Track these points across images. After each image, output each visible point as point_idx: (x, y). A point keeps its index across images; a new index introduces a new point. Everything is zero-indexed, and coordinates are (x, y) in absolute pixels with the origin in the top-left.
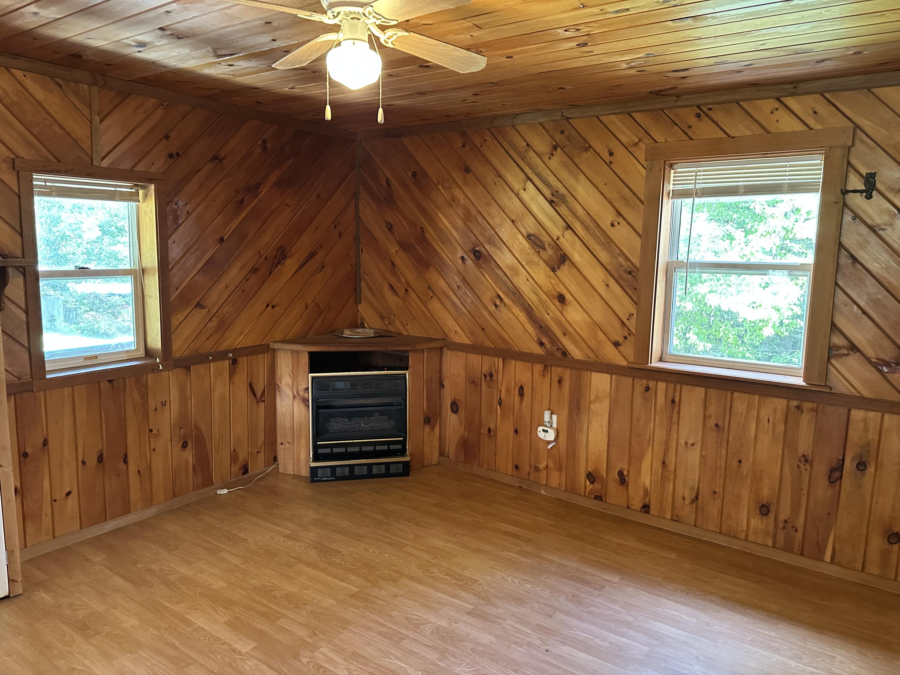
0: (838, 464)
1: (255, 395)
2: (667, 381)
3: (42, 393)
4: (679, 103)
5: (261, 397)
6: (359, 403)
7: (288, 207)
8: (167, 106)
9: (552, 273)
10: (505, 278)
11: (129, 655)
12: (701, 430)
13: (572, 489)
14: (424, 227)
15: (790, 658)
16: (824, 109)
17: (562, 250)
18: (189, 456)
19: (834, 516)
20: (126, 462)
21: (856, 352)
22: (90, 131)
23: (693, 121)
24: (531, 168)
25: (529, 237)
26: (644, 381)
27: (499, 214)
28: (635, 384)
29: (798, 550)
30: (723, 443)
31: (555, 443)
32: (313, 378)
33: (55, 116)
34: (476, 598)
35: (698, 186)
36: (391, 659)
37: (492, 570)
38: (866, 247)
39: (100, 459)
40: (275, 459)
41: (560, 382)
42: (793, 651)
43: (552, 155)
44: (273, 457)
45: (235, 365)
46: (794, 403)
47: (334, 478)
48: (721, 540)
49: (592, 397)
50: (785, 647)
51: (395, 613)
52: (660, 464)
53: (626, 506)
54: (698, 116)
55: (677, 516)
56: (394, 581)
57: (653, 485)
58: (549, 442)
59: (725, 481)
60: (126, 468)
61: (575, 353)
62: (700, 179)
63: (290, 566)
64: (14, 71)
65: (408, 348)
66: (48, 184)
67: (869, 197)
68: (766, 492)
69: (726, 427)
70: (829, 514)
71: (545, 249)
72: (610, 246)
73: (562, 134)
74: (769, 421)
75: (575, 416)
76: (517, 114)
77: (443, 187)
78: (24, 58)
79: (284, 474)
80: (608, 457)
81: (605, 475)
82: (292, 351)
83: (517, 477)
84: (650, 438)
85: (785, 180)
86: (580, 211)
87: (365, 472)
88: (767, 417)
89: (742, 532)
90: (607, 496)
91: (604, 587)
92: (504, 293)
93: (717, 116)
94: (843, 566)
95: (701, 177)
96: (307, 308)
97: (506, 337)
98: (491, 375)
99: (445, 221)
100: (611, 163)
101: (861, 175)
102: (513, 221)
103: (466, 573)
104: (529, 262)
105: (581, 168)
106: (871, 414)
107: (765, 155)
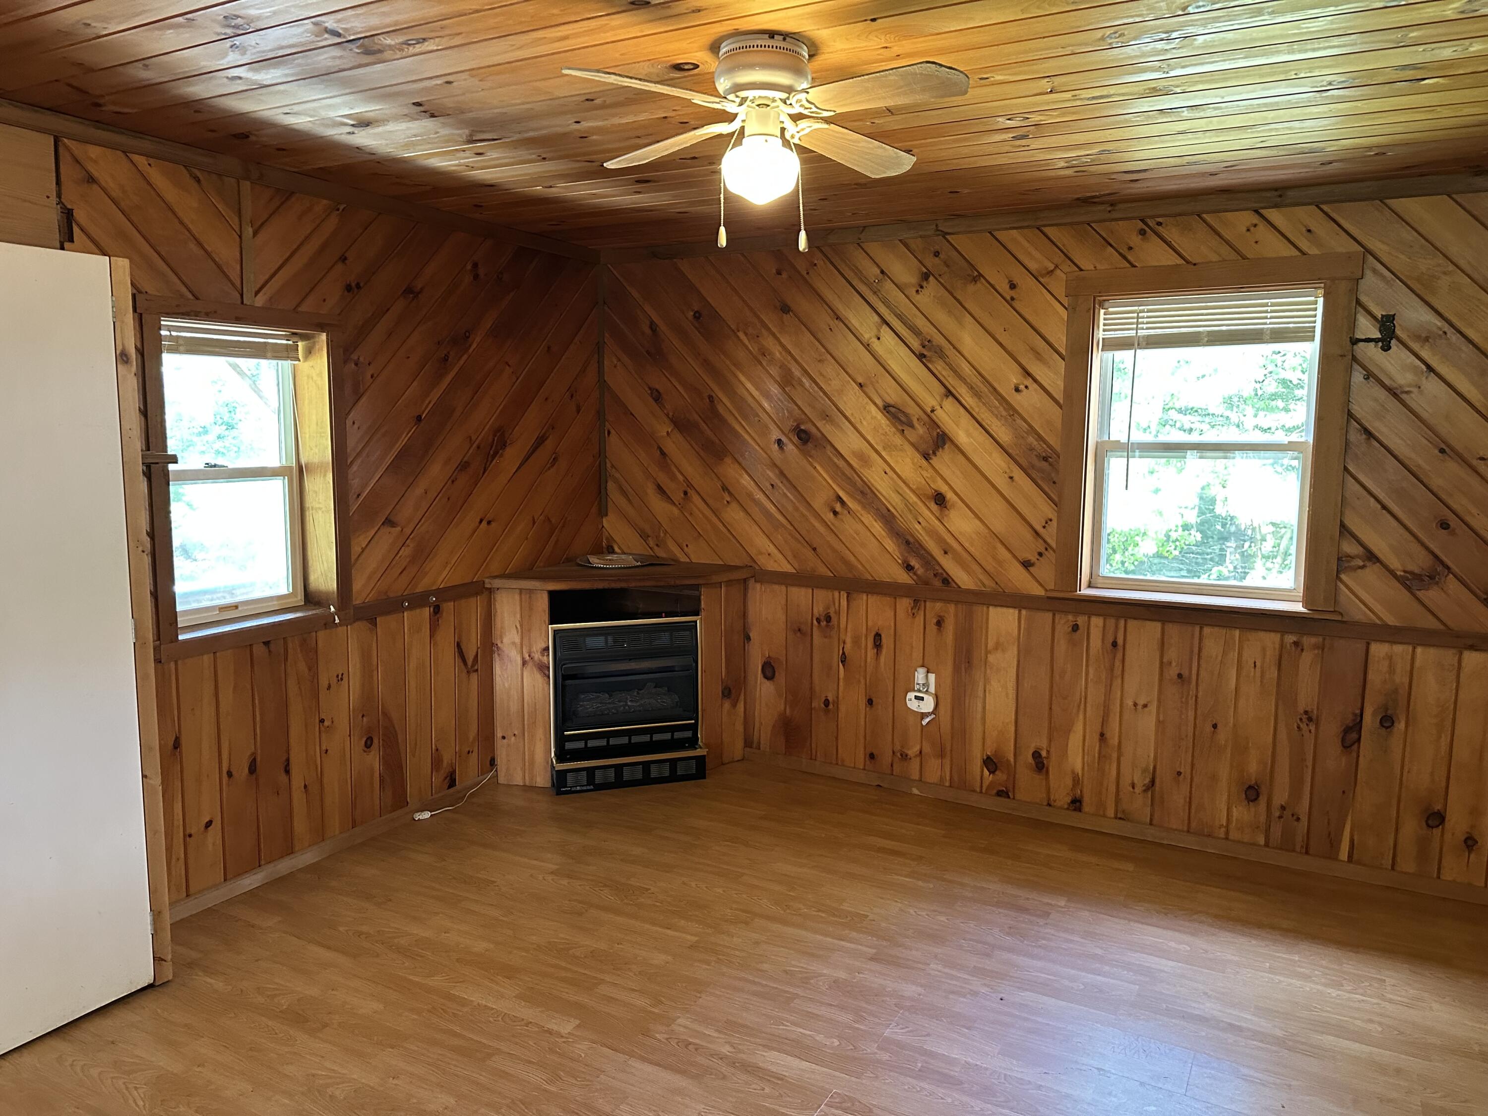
0: (1354, 720)
1: (464, 661)
2: (1105, 616)
3: (172, 665)
4: (1115, 215)
5: (473, 666)
6: (629, 668)
7: (507, 367)
8: (343, 210)
9: (924, 462)
10: (848, 471)
11: (390, 1050)
12: (1156, 684)
13: (960, 783)
14: (714, 395)
15: (1326, 985)
16: (1322, 227)
17: (939, 427)
18: (374, 760)
19: (1351, 795)
20: (287, 771)
21: (1375, 563)
22: (238, 249)
23: (1135, 240)
24: (888, 307)
25: (888, 409)
26: (1070, 617)
27: (838, 375)
28: (1057, 621)
29: (1302, 847)
30: (1190, 702)
31: (933, 716)
32: (556, 632)
33: (190, 226)
34: (875, 939)
35: (1141, 333)
36: (786, 1026)
37: (883, 901)
38: (1384, 417)
39: (253, 769)
40: (493, 762)
41: (939, 623)
42: (1328, 977)
43: (922, 287)
44: (489, 759)
45: (438, 615)
46: (1290, 638)
47: (592, 787)
48: (1191, 843)
49: (991, 645)
50: (1316, 972)
51: (765, 966)
52: (1097, 737)
53: (1045, 803)
54: (1142, 233)
55: (1123, 811)
56: (747, 923)
57: (1086, 768)
58: (923, 715)
59: (1193, 756)
60: (287, 780)
61: (963, 579)
62: (1143, 323)
63: (580, 914)
64: (136, 158)
65: (701, 581)
66: (174, 333)
67: (1386, 348)
68: (1253, 768)
69: (1194, 677)
70: (1344, 792)
71: (912, 426)
72: (1014, 420)
73: (936, 256)
74: (1255, 666)
75: (963, 674)
76: (865, 227)
77: (746, 334)
78: (150, 138)
79: (509, 786)
80: (1016, 731)
81: (1012, 760)
82: (521, 591)
83: (874, 772)
84: (1081, 699)
85: (1265, 324)
86: (966, 369)
87: (639, 775)
88: (1253, 661)
89: (1220, 828)
90: (1016, 791)
91: (1048, 914)
92: (847, 493)
93: (1172, 233)
94: (1365, 865)
95: (1145, 320)
96: (534, 523)
97: (852, 559)
98: (828, 619)
99: (749, 385)
100: (1013, 299)
101: (1374, 317)
102: (860, 385)
103: (845, 906)
104: (887, 447)
105: (967, 306)
106: (1398, 649)
107: (1239, 290)
